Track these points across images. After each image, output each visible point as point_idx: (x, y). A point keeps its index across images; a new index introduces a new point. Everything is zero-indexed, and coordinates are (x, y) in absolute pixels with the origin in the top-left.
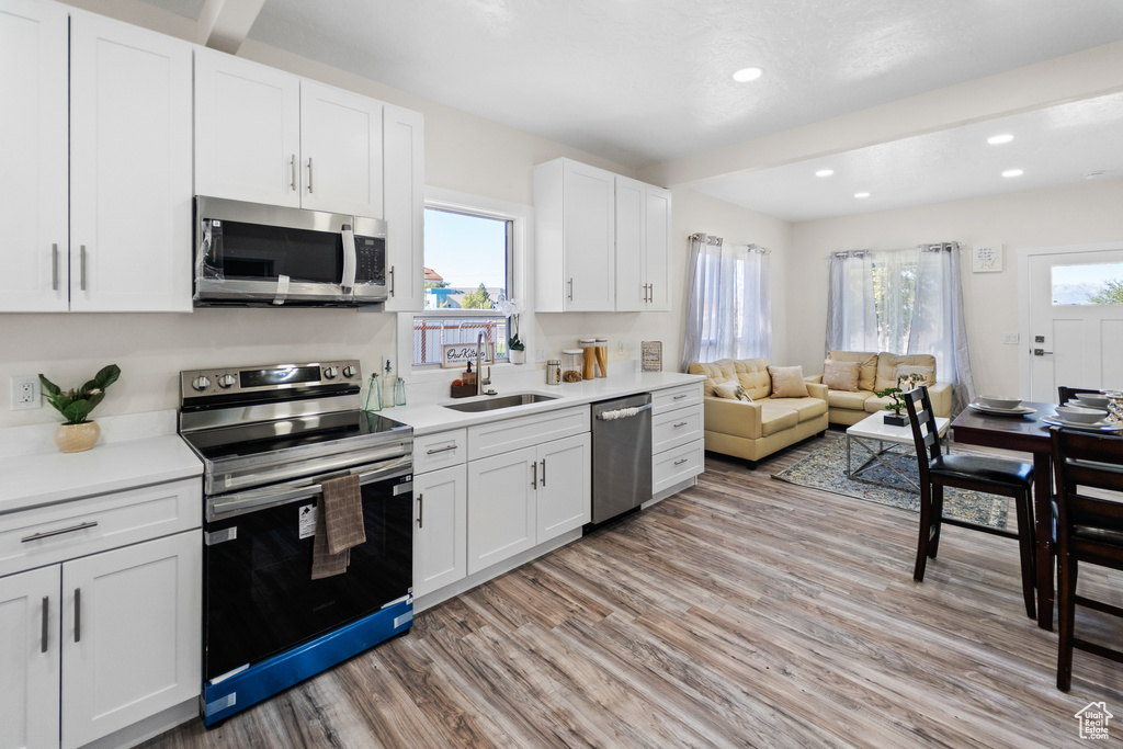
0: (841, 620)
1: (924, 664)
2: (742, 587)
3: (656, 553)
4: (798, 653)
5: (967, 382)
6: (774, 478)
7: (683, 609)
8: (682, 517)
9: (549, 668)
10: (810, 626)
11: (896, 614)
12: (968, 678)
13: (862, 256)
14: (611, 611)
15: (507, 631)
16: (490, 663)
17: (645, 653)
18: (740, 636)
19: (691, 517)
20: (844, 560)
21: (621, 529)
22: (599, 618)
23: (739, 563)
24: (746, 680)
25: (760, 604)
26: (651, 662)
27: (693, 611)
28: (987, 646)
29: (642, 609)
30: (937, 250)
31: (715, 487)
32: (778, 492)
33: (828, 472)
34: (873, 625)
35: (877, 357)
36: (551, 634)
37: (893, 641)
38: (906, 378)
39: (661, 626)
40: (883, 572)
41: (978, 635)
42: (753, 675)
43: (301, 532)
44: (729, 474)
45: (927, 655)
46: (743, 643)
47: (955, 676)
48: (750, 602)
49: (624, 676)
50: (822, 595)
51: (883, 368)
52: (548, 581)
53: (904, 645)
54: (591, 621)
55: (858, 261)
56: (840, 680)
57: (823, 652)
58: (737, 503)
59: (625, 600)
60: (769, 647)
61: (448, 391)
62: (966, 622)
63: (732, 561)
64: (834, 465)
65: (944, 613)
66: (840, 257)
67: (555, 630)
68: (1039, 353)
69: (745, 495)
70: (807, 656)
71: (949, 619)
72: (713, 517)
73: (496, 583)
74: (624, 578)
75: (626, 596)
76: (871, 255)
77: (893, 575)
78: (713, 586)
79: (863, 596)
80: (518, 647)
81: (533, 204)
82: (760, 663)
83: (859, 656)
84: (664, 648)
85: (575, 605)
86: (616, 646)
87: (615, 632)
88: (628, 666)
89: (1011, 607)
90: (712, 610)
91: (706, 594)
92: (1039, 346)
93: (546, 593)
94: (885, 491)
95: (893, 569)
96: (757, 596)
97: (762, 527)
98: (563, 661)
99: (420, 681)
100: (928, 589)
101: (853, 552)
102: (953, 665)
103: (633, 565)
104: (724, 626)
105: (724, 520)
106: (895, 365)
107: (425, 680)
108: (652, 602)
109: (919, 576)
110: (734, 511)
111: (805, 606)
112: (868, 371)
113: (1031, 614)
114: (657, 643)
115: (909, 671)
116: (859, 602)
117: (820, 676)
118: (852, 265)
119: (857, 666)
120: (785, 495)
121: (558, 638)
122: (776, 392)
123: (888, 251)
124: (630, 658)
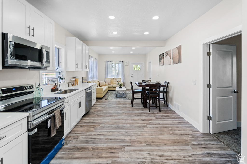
0: (129, 114)
1: (139, 115)
2: (115, 115)
3: (99, 115)
4: (127, 119)
5: (125, 81)
6: (106, 100)
7: (110, 120)
8: (97, 109)
9: (99, 135)
10: (126, 116)
11: (133, 111)
12: (143, 114)
13: (111, 62)
14: (100, 125)
15: (86, 135)
16: (88, 140)
17: (111, 127)
18: (120, 120)
19: (99, 108)
20: (124, 107)
21: (88, 114)
22: (99, 126)
23: (112, 112)
24: (125, 124)
25: (119, 116)
26: (112, 127)
27: (111, 120)
28: (142, 111)
29: (104, 122)
30: (121, 62)
31: (98, 103)
32: (108, 102)
33: (112, 97)
34: (132, 113)
35: (113, 78)
36: (94, 132)
37: (135, 114)
38: (118, 81)
39: (109, 123)
40: (128, 107)
41: (141, 110)
42: (125, 123)
43: (48, 126)
44: (98, 101)
45: (138, 114)
46: (121, 120)
47: (142, 114)
48: (117, 116)
49: (111, 131)
50: (125, 112)
51: (114, 80)
52: (84, 126)
53: (136, 114)
54: (99, 127)
55: (110, 62)
56: (133, 119)
57: (130, 117)
58: (104, 105)
59: (101, 122)
60: (124, 120)
61: (50, 90)
62: (139, 109)
63: (111, 112)
64: (112, 96)
65: (137, 109)
66: (107, 61)
67: (94, 131)
68: (132, 77)
69: (104, 103)
70: (128, 119)
71: (138, 110)
72: (102, 107)
73: (73, 130)
74: (97, 120)
75: (100, 122)
76: (112, 62)
77: (130, 107)
78: (111, 116)
79: (129, 110)
80: (90, 136)
81: (65, 46)
82: (124, 121)
83: (133, 116)
84: (112, 125)
85: (93, 127)
86: (106, 128)
87: (104, 127)
88: (110, 129)
89: (141, 107)
90: (114, 119)
91: (111, 117)
92: (132, 76)
93: (86, 127)
94: (121, 98)
95: (129, 107)
96: (118, 115)
97: (110, 107)
98: (100, 134)
99: (77, 149)
100: (134, 108)
101: (124, 106)
102: (141, 114)
103: (96, 118)
104: (117, 120)
105: (104, 107)
106: (116, 79)
107: (78, 148)
108: (105, 121)
109: (132, 106)
110: (105, 106)
111: (124, 114)
112: (112, 81)
113: (143, 107)
114: (111, 125)
115: (138, 116)
116: (129, 111)
117: (131, 120)
118: (109, 63)
119: (134, 117)
120: (109, 102)
121: (95, 132)
122: (101, 86)
123: (115, 61)
124: (109, 128)
